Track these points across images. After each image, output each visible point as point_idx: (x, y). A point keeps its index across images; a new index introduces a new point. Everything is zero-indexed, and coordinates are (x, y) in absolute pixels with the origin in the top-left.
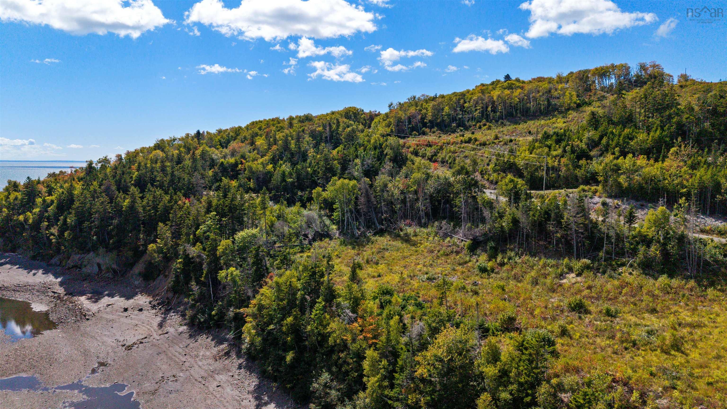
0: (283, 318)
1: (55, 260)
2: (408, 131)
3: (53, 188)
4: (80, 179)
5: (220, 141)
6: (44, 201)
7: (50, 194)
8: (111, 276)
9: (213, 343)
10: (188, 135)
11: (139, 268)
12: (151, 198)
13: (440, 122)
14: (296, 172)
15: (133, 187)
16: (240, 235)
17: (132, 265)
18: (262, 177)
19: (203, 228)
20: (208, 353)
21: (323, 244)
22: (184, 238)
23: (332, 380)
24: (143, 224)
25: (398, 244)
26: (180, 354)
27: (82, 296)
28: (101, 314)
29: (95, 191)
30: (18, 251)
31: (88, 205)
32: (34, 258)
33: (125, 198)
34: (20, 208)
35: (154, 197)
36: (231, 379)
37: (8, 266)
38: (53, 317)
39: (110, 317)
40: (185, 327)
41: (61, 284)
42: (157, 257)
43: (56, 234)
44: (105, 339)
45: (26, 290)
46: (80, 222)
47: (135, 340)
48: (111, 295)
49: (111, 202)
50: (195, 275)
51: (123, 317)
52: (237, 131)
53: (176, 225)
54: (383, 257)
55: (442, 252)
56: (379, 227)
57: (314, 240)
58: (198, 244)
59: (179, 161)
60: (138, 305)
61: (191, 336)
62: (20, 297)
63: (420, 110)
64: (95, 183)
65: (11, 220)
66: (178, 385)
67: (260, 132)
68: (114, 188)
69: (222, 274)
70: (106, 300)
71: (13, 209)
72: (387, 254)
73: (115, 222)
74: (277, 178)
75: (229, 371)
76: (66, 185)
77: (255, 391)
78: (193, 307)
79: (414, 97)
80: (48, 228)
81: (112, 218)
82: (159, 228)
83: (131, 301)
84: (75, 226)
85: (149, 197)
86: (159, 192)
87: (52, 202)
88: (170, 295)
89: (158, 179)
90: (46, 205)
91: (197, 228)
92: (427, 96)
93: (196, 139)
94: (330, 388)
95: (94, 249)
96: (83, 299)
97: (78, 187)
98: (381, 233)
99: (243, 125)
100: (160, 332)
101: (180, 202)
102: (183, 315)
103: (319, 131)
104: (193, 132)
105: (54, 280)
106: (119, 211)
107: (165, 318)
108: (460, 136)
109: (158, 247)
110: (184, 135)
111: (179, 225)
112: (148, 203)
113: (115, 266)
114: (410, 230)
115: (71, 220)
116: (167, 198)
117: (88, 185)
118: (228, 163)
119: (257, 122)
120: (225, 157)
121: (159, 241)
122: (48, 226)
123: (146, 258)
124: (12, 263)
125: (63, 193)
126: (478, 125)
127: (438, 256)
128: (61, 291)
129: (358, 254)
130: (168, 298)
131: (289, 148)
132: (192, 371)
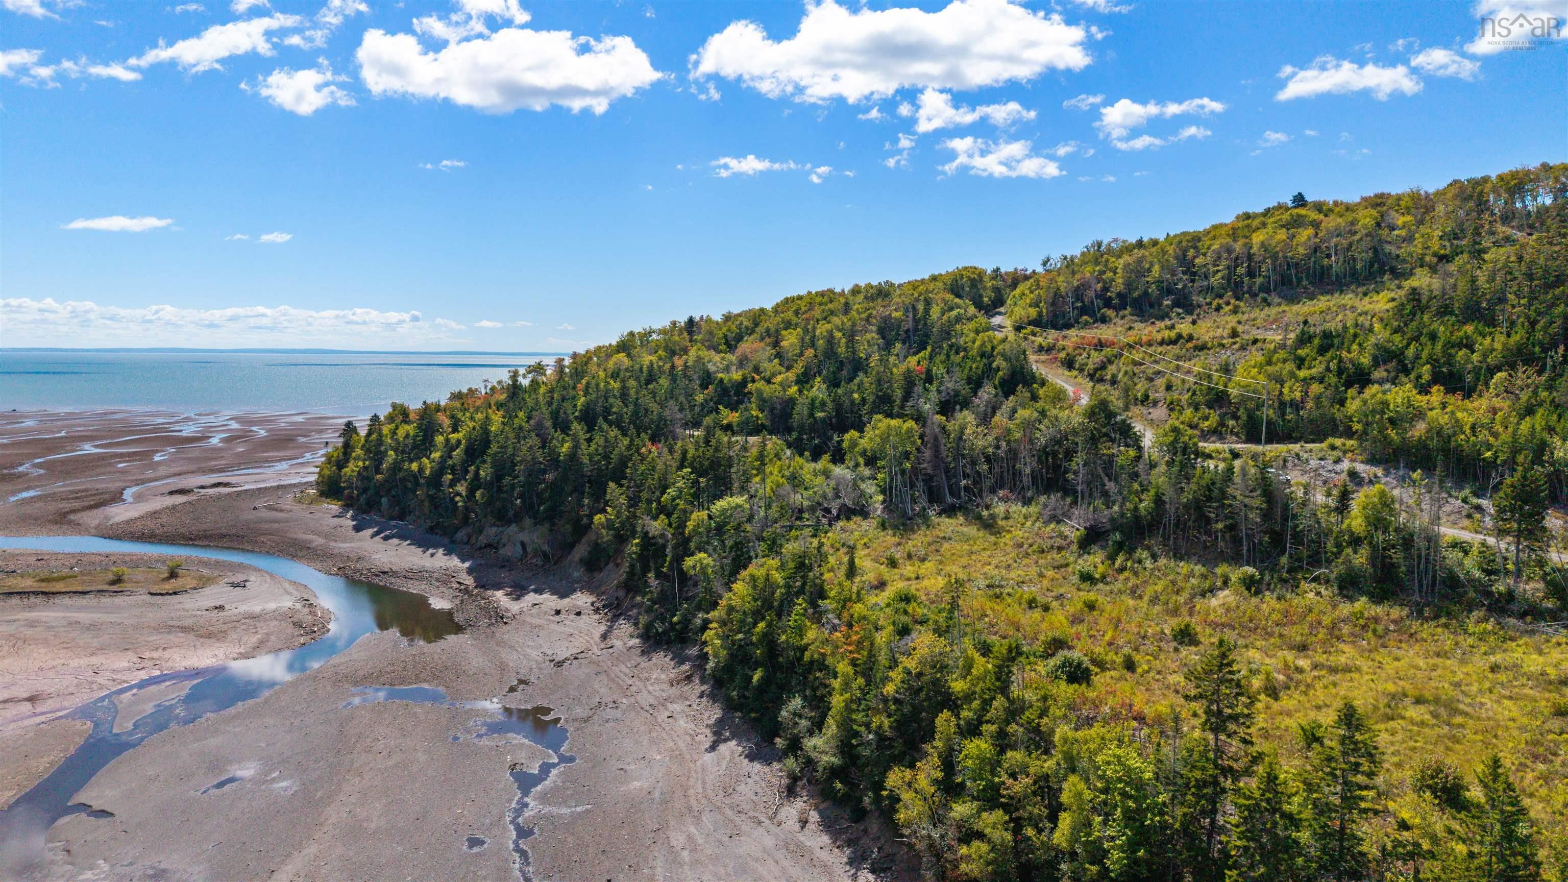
0: (755, 624)
1: (461, 535)
2: (1072, 314)
3: (460, 420)
4: (499, 406)
5: (725, 336)
6: (447, 440)
7: (455, 430)
8: (540, 563)
9: (672, 663)
10: (674, 323)
11: (581, 551)
12: (602, 442)
13: (1140, 296)
14: (834, 401)
15: (575, 424)
16: (721, 504)
17: (572, 546)
18: (779, 407)
19: (671, 491)
20: (663, 676)
21: (851, 525)
22: (643, 505)
23: (803, 707)
24: (589, 482)
25: (972, 530)
26: (626, 675)
27: (499, 589)
28: (523, 617)
29: (521, 428)
30: (408, 518)
31: (510, 450)
32: (431, 530)
33: (564, 441)
34: (412, 450)
35: (606, 440)
36: (687, 709)
37: (395, 541)
38: (459, 618)
39: (536, 621)
40: (638, 641)
41: (470, 571)
42: (606, 536)
43: (464, 494)
44: (528, 651)
45: (422, 578)
46: (498, 476)
47: (567, 655)
48: (539, 591)
49: (543, 447)
50: (656, 563)
51: (553, 622)
52: (757, 316)
53: (636, 486)
54: (937, 551)
55: (1035, 547)
56: (949, 500)
57: (838, 518)
58: (662, 516)
59: (651, 378)
60: (575, 606)
61: (643, 653)
62: (414, 588)
63: (1103, 273)
64: (521, 414)
65: (400, 469)
66: (618, 714)
67: (795, 320)
68: (549, 424)
69: (689, 562)
70: (531, 598)
71: (403, 452)
72: (946, 545)
73: (549, 477)
74: (801, 411)
75: (687, 699)
76: (479, 416)
77: (715, 725)
78: (649, 610)
79: (1099, 244)
80: (452, 484)
81: (545, 472)
82: (609, 491)
83: (567, 600)
84: (491, 483)
85: (599, 439)
86: (614, 433)
87: (459, 442)
88: (621, 593)
89: (614, 410)
90: (450, 448)
91: (663, 493)
92: (1124, 242)
93: (685, 334)
94: (800, 717)
95: (517, 518)
96: (499, 594)
97: (497, 418)
98: (950, 511)
99: (769, 306)
100: (603, 646)
101: (643, 450)
102: (636, 624)
103: (895, 319)
104: (682, 320)
105: (460, 565)
106: (554, 461)
107: (611, 627)
108: (1167, 328)
109: (608, 520)
110: (666, 324)
111: (639, 487)
112: (597, 450)
113: (546, 548)
114: (1000, 509)
115: (485, 472)
116: (625, 443)
117: (510, 418)
118: (730, 380)
119: (792, 300)
120: (727, 369)
121: (609, 509)
122: (452, 480)
123: (591, 537)
124: (402, 537)
125: (474, 428)
126: (1215, 303)
127: (1028, 554)
128: (469, 581)
129: (899, 544)
130: (617, 598)
131: (836, 353)
132: (639, 697)
